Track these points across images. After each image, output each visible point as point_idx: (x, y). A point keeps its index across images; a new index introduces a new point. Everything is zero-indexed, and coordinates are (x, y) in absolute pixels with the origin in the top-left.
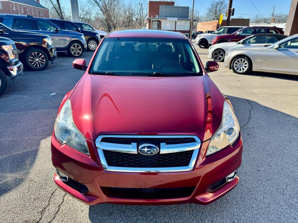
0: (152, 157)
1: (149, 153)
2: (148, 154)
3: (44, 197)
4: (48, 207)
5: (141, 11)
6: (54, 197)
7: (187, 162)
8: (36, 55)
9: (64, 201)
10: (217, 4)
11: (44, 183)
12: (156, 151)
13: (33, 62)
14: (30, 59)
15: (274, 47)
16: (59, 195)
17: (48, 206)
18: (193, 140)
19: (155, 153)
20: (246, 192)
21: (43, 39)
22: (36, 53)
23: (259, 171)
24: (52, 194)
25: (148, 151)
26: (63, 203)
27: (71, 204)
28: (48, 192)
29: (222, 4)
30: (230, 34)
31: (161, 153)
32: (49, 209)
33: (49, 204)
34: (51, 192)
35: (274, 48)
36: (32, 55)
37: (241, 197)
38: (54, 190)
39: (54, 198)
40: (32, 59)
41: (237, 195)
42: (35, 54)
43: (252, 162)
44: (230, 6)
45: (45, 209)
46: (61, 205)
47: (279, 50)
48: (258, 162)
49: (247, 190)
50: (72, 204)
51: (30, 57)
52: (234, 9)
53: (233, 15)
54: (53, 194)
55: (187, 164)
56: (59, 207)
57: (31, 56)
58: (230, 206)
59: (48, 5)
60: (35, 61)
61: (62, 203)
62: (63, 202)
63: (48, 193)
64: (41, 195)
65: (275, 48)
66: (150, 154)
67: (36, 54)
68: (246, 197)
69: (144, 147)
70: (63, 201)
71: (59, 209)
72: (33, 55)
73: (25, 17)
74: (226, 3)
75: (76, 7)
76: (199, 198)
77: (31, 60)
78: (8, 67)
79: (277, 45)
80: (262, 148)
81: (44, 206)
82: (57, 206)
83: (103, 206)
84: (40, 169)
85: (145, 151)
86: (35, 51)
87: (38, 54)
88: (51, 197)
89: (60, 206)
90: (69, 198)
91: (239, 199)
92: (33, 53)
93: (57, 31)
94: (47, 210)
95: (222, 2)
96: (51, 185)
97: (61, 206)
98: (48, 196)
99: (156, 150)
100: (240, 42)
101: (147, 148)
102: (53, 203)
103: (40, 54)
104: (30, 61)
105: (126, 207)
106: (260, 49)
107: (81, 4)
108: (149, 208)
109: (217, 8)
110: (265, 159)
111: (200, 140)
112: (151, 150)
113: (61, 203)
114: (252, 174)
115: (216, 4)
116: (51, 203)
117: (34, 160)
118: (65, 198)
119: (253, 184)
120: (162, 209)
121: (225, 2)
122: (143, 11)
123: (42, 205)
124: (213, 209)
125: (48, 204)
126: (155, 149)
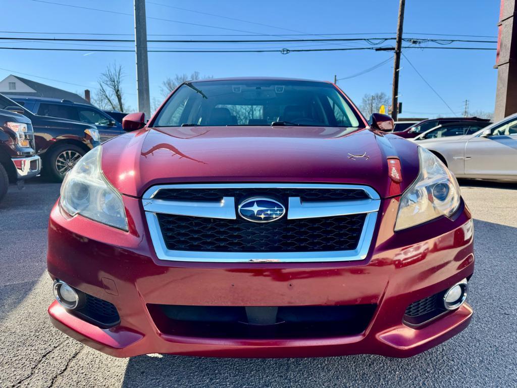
0: (270, 228)
1: (263, 216)
2: (260, 219)
3: (24, 360)
4: (30, 379)
5: (251, 113)
6: (47, 361)
7: (352, 242)
8: (70, 156)
9: (69, 369)
10: (373, 98)
11: (32, 335)
12: (278, 212)
13: (63, 167)
14: (59, 161)
15: (481, 134)
16: (59, 358)
17: (28, 378)
18: (363, 196)
19: (276, 218)
20: (489, 351)
21: (85, 130)
22: (70, 152)
23: (507, 316)
24: (45, 356)
25: (260, 212)
26: (65, 373)
27: (83, 373)
28: (35, 351)
29: (381, 99)
30: (401, 132)
31: (289, 218)
32: (28, 384)
33: (32, 374)
34: (44, 351)
35: (482, 136)
36: (62, 156)
37: (481, 361)
38: (50, 349)
39: (46, 363)
40: (62, 163)
41: (470, 358)
42: (67, 154)
43: (487, 300)
44: (395, 100)
45: (20, 383)
46: (58, 376)
47: (492, 139)
48: (500, 301)
49: (490, 349)
50: (85, 373)
51: (58, 158)
52: (401, 104)
53: (400, 112)
54: (47, 355)
55: (352, 245)
56: (53, 379)
57: (60, 157)
58: (460, 379)
59: (104, 106)
60: (66, 166)
61: (62, 373)
62: (64, 370)
63: (35, 354)
64: (20, 357)
65: (485, 135)
66: (265, 219)
67: (70, 154)
68: (492, 361)
69: (251, 204)
70: (66, 368)
71: (52, 383)
72: (65, 155)
73: (60, 103)
74: (387, 97)
75: (146, 98)
76: (385, 338)
77: (60, 164)
78: (13, 158)
79: (488, 129)
80: (500, 279)
81: (18, 377)
82: (50, 378)
83: (157, 379)
84: (30, 311)
85: (253, 211)
86: (68, 148)
87: (73, 154)
88: (40, 361)
89: (56, 377)
90: (81, 363)
91: (477, 365)
92: (64, 153)
93: (111, 124)
94: (22, 386)
95: (380, 96)
96: (46, 340)
97: (59, 378)
98: (35, 358)
99: (280, 210)
100: (419, 138)
101: (258, 205)
102: (41, 371)
103: (75, 154)
104: (58, 166)
105: (211, 379)
106: (459, 140)
107: (156, 103)
108: (265, 382)
109: (374, 105)
110: (513, 296)
111: (378, 196)
112: (267, 210)
113: (59, 372)
114: (493, 320)
115: (371, 98)
116: (36, 372)
117: (23, 297)
118: (72, 363)
119: (500, 337)
120: (297, 384)
121: (385, 96)
122: (254, 113)
123: (15, 375)
124: (419, 384)
125: (29, 373)
126: (276, 208)
